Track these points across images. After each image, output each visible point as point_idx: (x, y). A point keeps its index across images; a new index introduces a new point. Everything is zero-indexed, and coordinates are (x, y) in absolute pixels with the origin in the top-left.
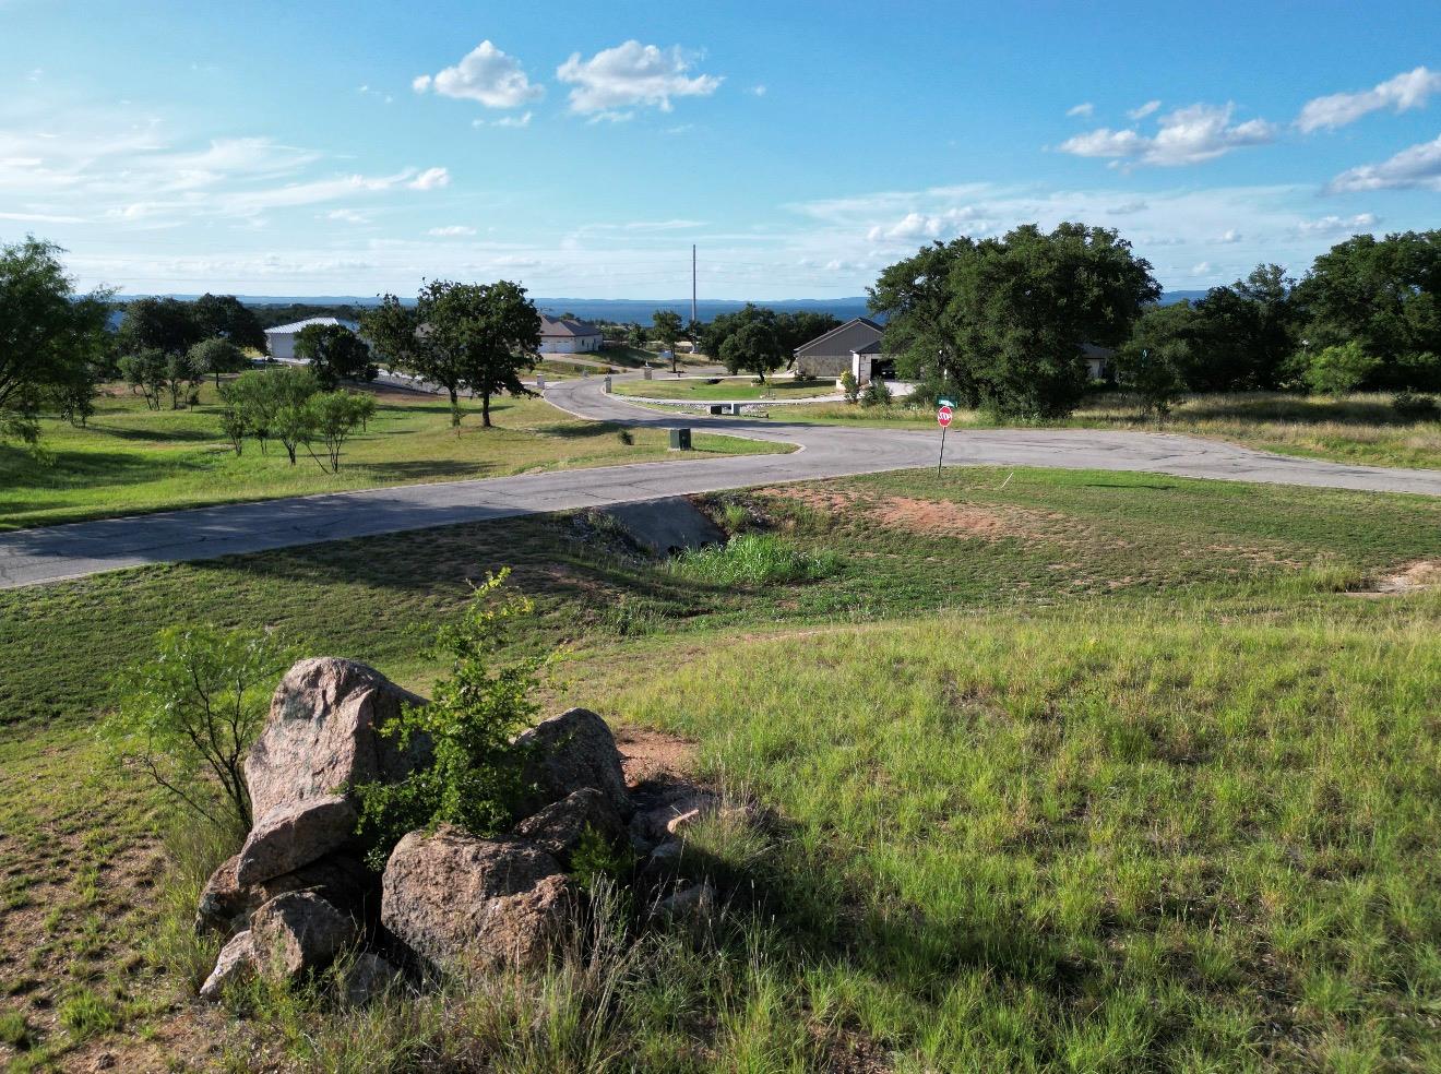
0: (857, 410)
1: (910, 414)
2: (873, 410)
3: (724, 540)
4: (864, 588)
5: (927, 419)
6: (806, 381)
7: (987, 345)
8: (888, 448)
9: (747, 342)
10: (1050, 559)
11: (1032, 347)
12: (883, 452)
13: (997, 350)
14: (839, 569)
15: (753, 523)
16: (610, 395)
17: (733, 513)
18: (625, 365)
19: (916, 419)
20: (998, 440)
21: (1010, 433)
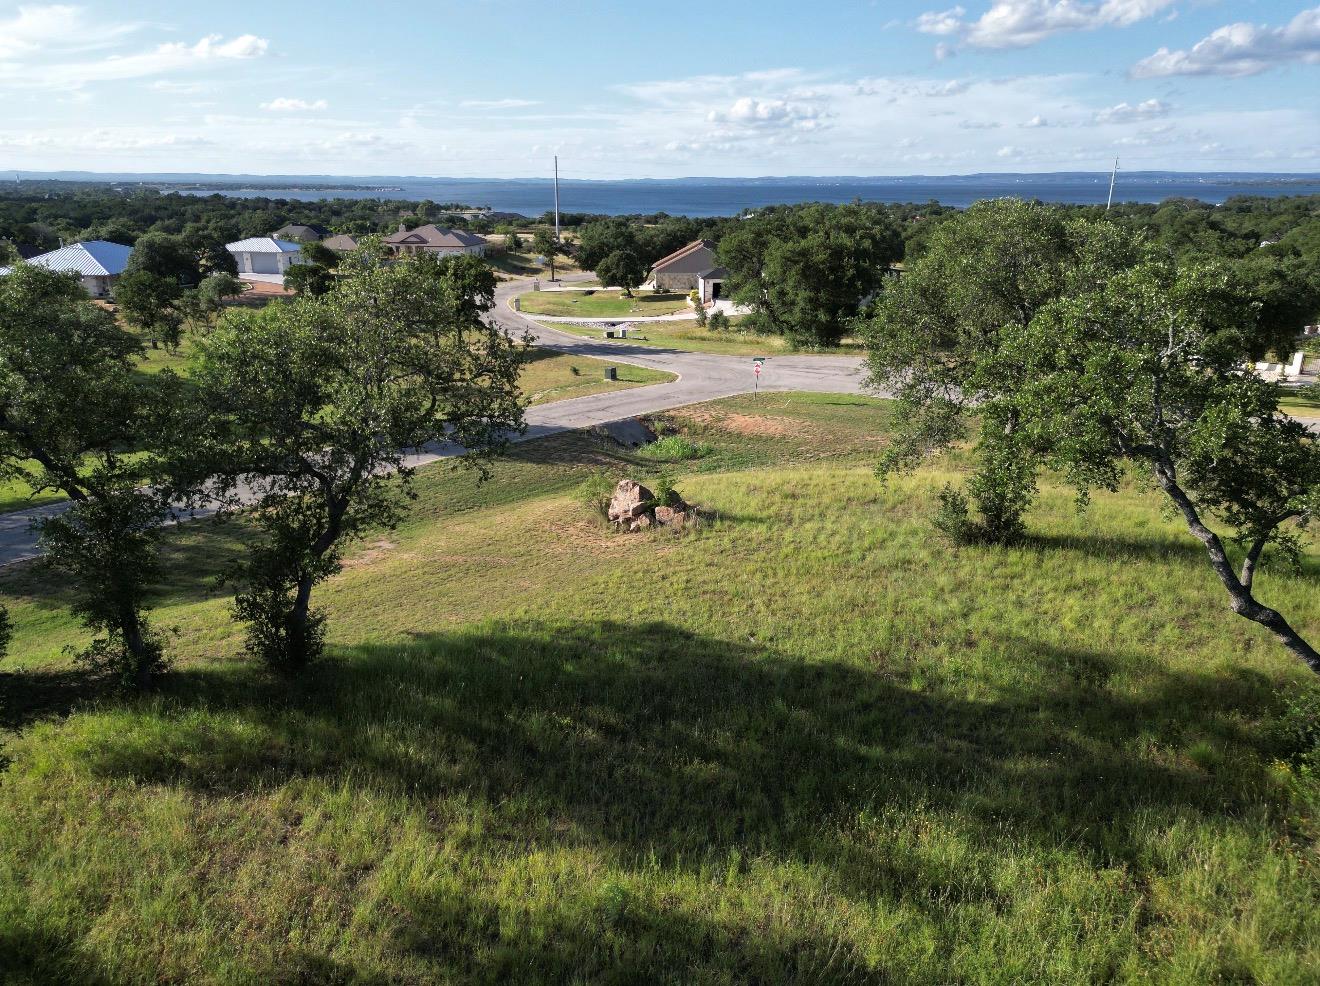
0: (705, 332)
1: (740, 337)
2: (715, 334)
3: (656, 439)
4: (722, 460)
5: (752, 342)
6: (662, 296)
7: (788, 299)
8: (729, 376)
9: (618, 265)
10: (799, 445)
11: (814, 303)
12: (726, 380)
13: (793, 303)
14: (710, 452)
15: (668, 430)
16: (518, 313)
17: (658, 425)
18: (511, 272)
19: (745, 342)
20: (793, 367)
21: (803, 359)
